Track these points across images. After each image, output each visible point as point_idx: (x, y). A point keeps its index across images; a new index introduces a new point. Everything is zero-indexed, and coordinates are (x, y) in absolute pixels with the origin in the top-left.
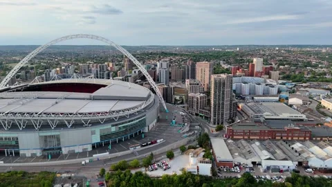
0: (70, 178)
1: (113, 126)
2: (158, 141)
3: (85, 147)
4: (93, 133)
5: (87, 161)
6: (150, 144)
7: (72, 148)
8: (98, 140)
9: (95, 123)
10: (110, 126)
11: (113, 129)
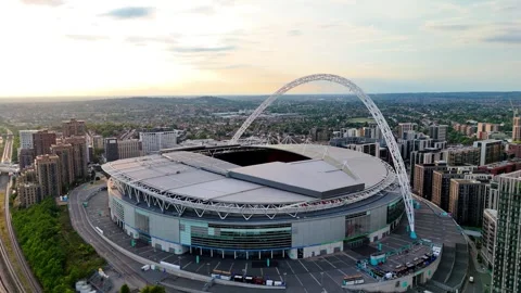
0: (102, 279)
1: (210, 226)
2: (269, 282)
3: (173, 246)
4: (181, 228)
5: (153, 267)
6: (248, 281)
7: (159, 242)
8: (188, 242)
9: (189, 213)
10: (206, 226)
11: (212, 232)
